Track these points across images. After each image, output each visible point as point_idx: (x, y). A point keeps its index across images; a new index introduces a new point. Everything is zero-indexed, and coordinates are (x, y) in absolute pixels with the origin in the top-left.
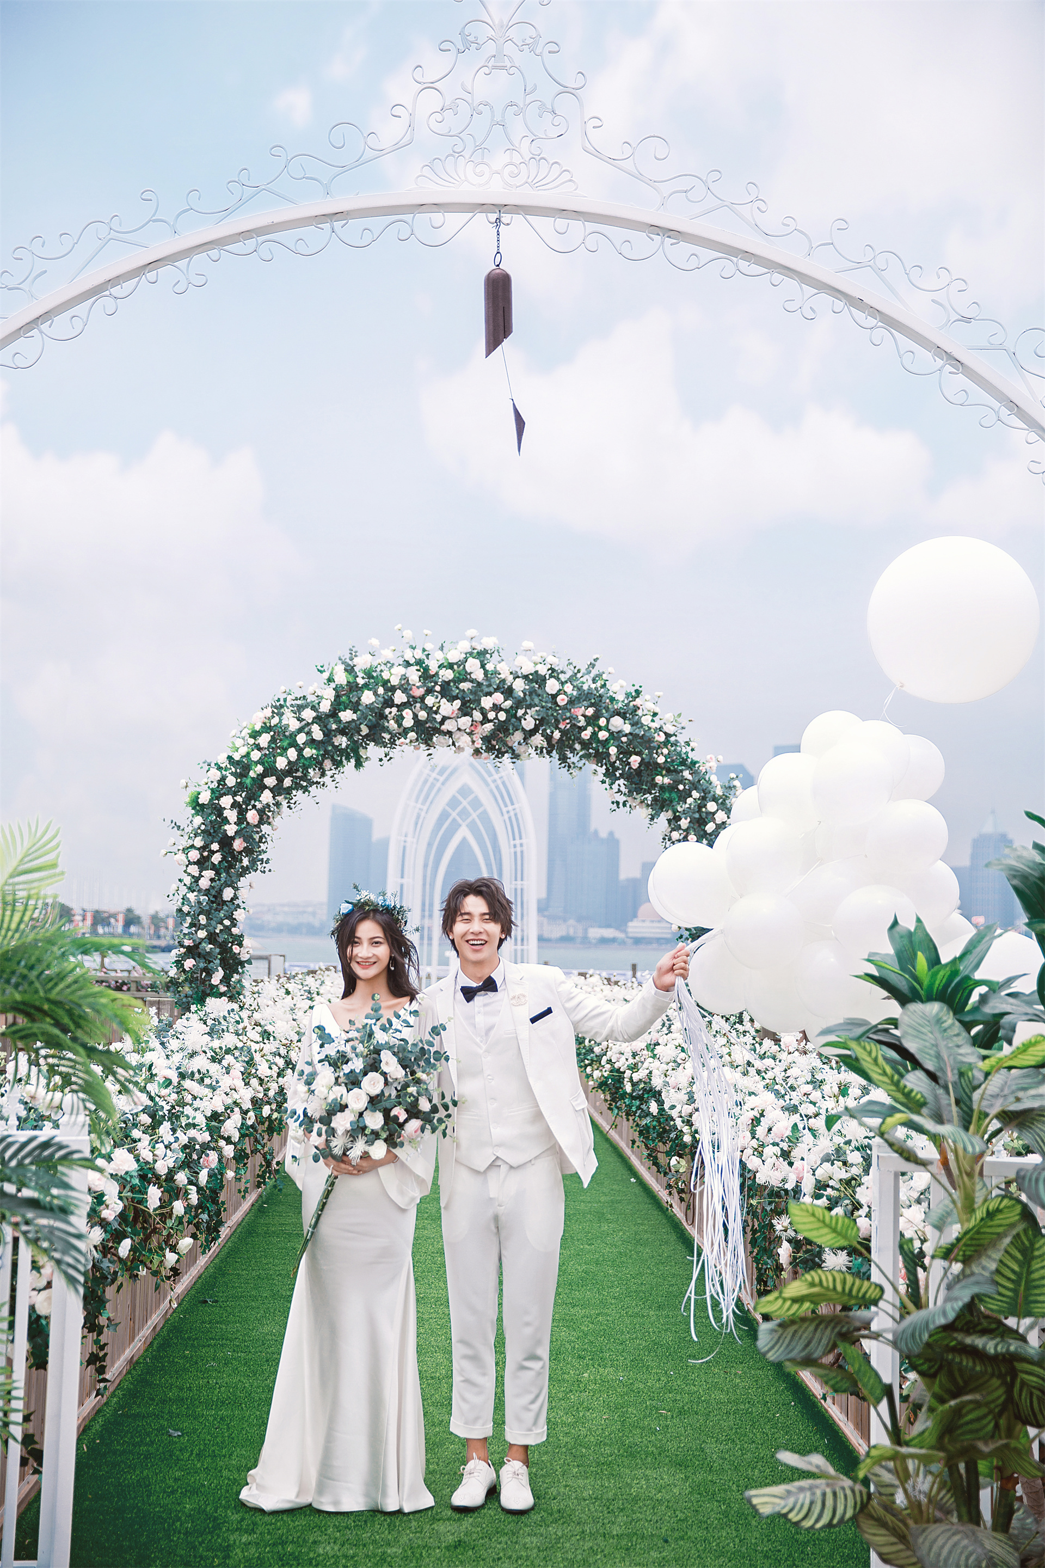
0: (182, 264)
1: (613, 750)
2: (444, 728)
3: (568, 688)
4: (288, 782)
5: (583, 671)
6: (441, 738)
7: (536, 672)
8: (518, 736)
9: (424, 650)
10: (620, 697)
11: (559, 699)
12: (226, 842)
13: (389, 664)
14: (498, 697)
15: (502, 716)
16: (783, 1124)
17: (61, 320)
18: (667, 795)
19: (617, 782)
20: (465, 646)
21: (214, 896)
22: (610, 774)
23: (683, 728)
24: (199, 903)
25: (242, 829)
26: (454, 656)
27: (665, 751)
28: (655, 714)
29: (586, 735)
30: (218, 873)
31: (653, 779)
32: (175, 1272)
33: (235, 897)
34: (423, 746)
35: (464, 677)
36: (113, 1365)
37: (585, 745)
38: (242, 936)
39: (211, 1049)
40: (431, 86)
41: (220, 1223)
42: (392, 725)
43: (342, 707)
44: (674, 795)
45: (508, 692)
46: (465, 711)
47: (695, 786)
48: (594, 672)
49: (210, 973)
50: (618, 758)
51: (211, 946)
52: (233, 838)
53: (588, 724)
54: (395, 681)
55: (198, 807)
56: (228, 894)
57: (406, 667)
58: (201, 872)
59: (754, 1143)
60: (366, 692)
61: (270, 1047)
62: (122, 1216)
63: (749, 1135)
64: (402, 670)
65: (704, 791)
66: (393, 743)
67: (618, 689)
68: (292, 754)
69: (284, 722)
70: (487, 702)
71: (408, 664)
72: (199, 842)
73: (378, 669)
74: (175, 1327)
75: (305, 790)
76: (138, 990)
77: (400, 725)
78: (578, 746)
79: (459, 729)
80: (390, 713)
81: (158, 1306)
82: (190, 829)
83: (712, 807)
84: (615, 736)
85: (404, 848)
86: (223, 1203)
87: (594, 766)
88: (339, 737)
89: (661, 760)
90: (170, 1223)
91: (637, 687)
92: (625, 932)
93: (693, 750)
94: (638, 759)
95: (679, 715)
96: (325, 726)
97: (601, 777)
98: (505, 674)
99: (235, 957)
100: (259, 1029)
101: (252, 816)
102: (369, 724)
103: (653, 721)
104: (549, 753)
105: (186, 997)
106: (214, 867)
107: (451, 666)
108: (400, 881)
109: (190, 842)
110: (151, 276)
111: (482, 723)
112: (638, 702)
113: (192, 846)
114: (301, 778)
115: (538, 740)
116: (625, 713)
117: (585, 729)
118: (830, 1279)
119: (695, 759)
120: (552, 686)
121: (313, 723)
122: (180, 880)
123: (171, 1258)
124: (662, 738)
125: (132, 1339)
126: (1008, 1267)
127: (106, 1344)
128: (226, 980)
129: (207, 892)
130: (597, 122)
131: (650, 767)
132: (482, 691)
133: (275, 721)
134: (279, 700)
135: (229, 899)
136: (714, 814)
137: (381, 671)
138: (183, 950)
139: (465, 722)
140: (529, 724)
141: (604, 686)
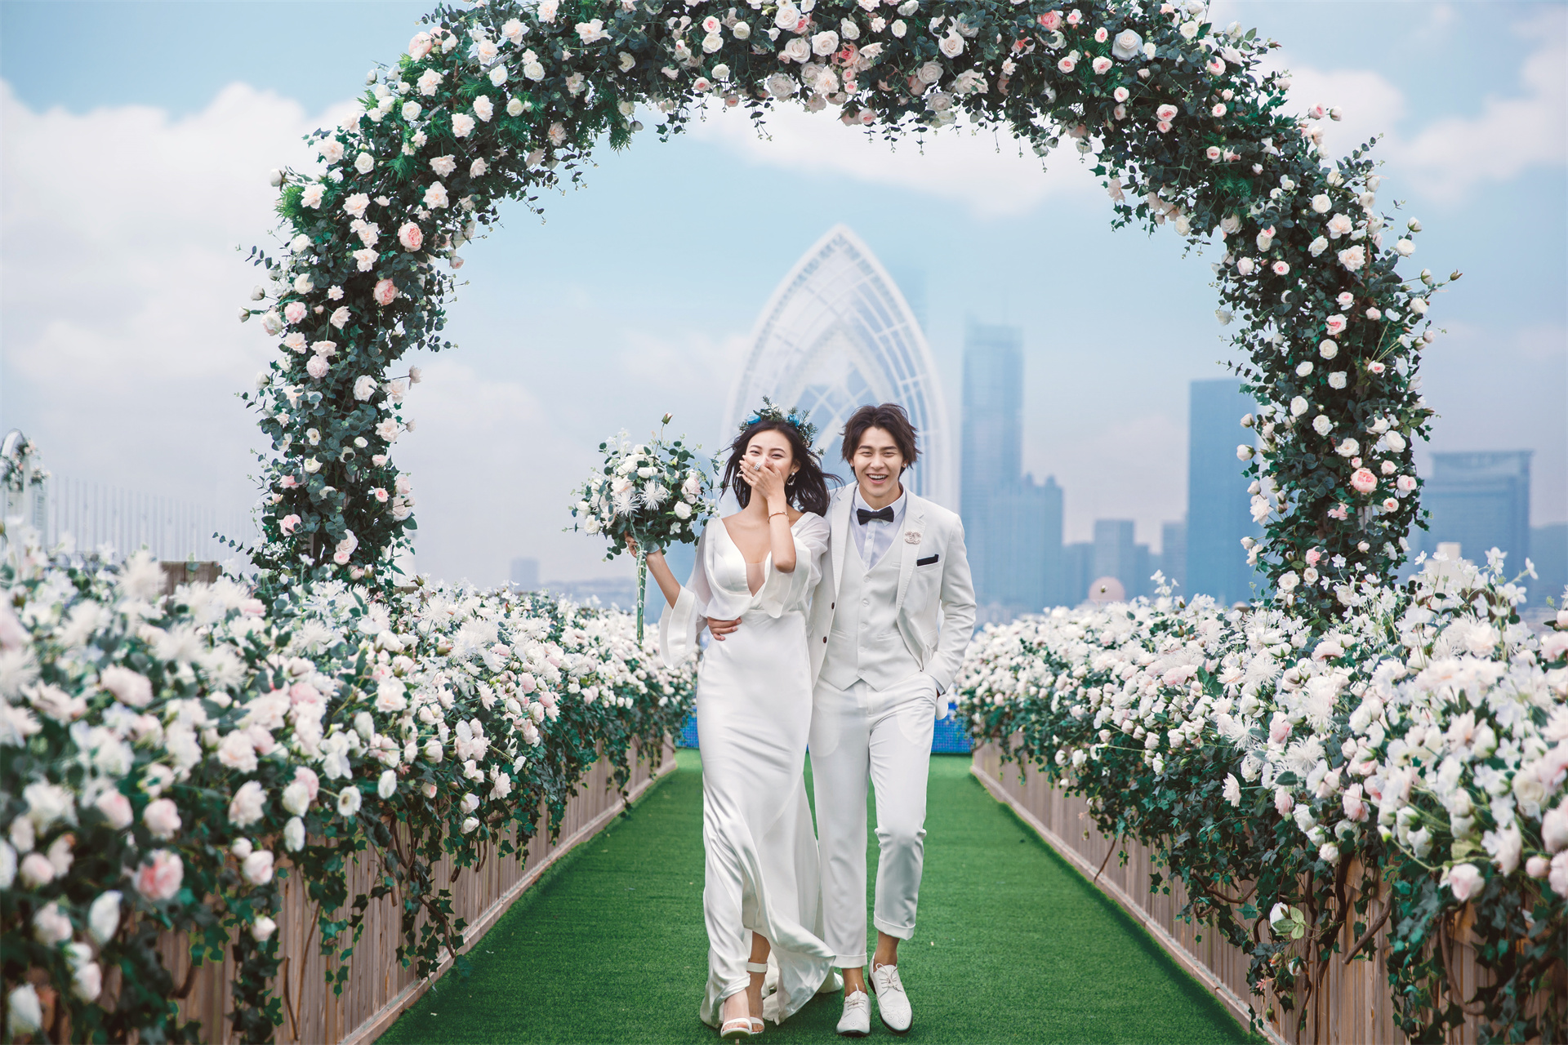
1: (1121, 97)
2: (783, 56)
4: (478, 169)
6: (777, 78)
8: (931, 72)
12: (359, 287)
15: (900, 29)
18: (1228, 185)
19: (1128, 166)
21: (336, 392)
22: (1116, 149)
23: (1261, 51)
24: (307, 405)
25: (388, 261)
27: (1227, 96)
28: (1205, 26)
29: (1067, 66)
30: (341, 346)
31: (1203, 152)
33: (379, 396)
34: (743, 97)
38: (395, 471)
42: (682, 49)
43: (580, 12)
44: (1242, 185)
46: (826, 19)
47: (1284, 166)
50: (1131, 110)
51: (331, 488)
52: (371, 278)
53: (1070, 44)
55: (302, 216)
56: (364, 387)
58: (309, 344)
65: (1304, 176)
66: (683, 89)
68: (483, 107)
72: (303, 284)
75: (515, 189)
77: (697, 49)
78: (1050, 93)
79: (812, 58)
80: (677, 25)
82: (287, 260)
83: (1320, 205)
84: (1125, 66)
87: (1082, 138)
88: (577, 77)
89: (1217, 112)
93: (1280, 95)
94: (1173, 110)
96: (549, 54)
99: (381, 511)
101: (408, 236)
103: (1201, 36)
104: (992, 107)
106: (334, 335)
109: (288, 287)
111: (859, 44)
113: (293, 295)
114: (504, 163)
115: (970, 81)
116: (1143, 24)
117: (1064, 54)
119: (1284, 116)
121: (523, 47)
122: (272, 362)
124: (1218, 70)
128: (363, 554)
129: (323, 384)
131: (1195, 128)
133: (449, 45)
135: (366, 398)
136: (1326, 218)
138: (276, 497)
139: (825, 42)
140: (953, 45)
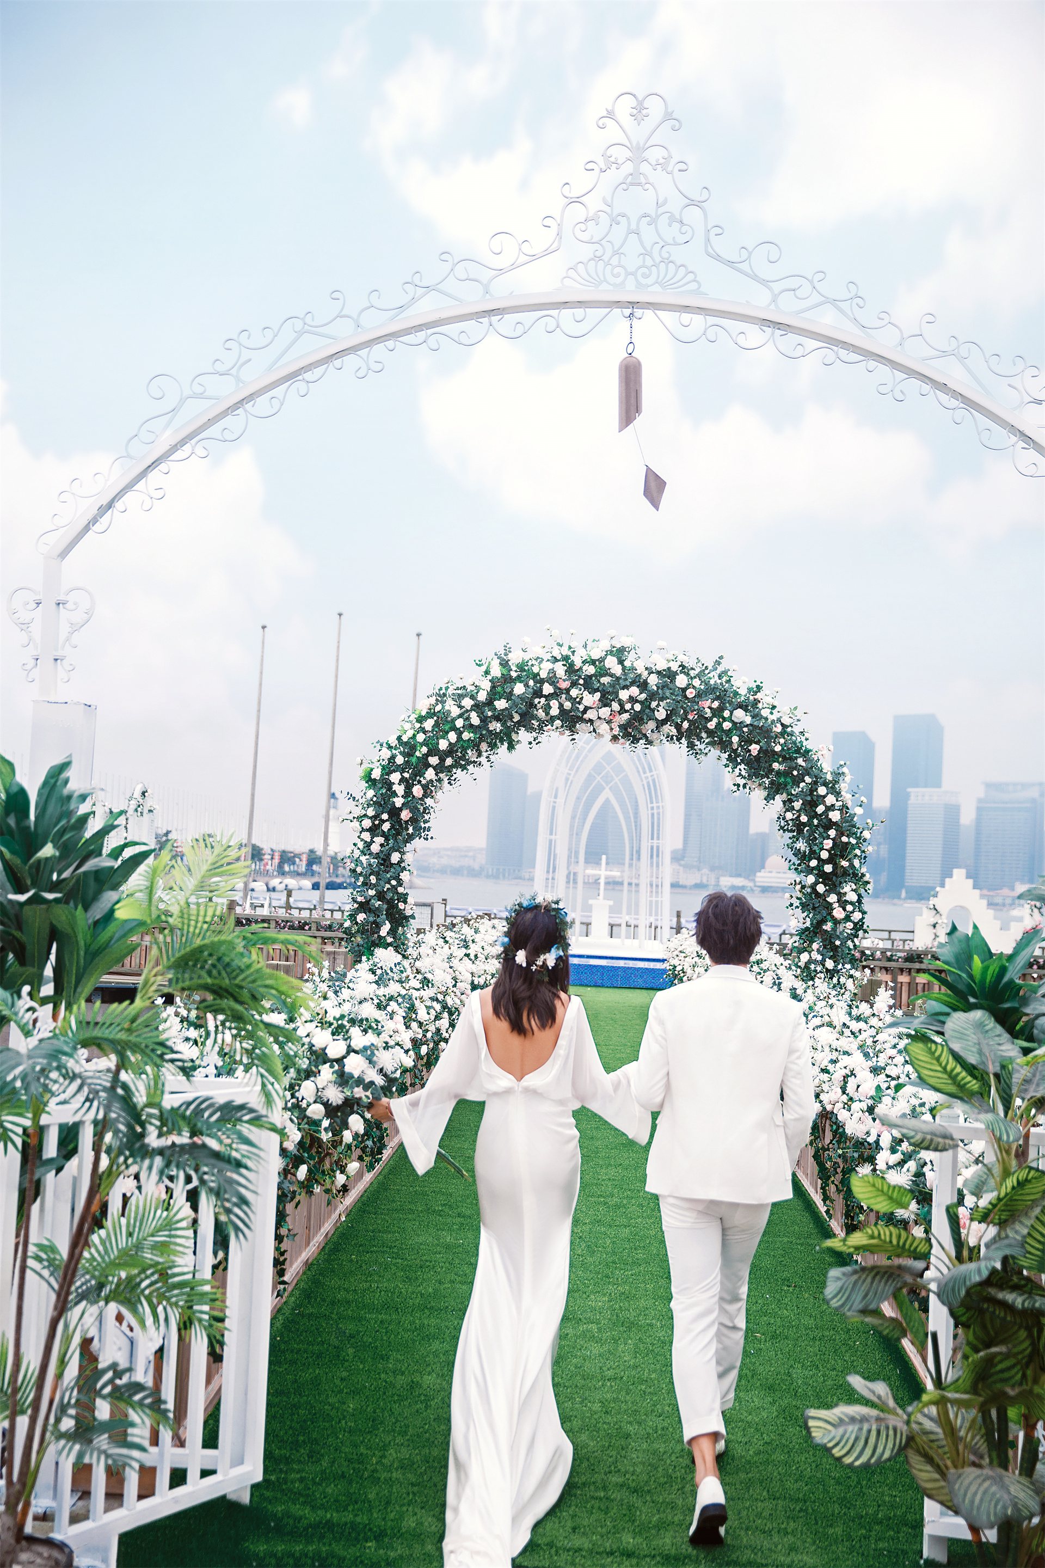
0: (363, 353)
1: (735, 739)
2: (586, 716)
3: (696, 682)
4: (449, 761)
5: (710, 668)
6: (583, 725)
7: (669, 668)
8: (652, 725)
9: (570, 647)
10: (743, 691)
11: (688, 692)
12: (395, 813)
13: (540, 660)
14: (634, 691)
15: (638, 707)
16: (867, 1083)
17: (262, 400)
18: (782, 780)
19: (739, 767)
20: (605, 645)
21: (383, 859)
22: (732, 760)
23: (798, 720)
24: (370, 865)
25: (408, 802)
26: (596, 655)
27: (782, 741)
28: (774, 707)
29: (712, 725)
30: (387, 839)
31: (771, 765)
32: (345, 1189)
33: (402, 861)
34: (567, 733)
35: (605, 672)
36: (291, 1266)
37: (710, 733)
38: (407, 894)
39: (377, 996)
40: (577, 200)
41: (383, 1146)
42: (541, 714)
43: (497, 697)
44: (789, 780)
45: (643, 686)
46: (605, 702)
47: (807, 772)
48: (720, 669)
49: (378, 926)
50: (740, 745)
51: (380, 903)
52: (400, 809)
53: (714, 715)
54: (543, 675)
55: (371, 782)
56: (395, 857)
57: (554, 663)
58: (372, 838)
59: (845, 1098)
60: (518, 684)
61: (428, 993)
62: (301, 1144)
63: (840, 1091)
64: (550, 665)
65: (816, 777)
66: (541, 729)
67: (741, 685)
68: (452, 736)
69: (447, 708)
70: (624, 695)
71: (555, 660)
72: (371, 812)
73: (530, 664)
74: (344, 1234)
75: (464, 768)
76: (318, 930)
77: (547, 714)
78: (704, 735)
79: (599, 718)
80: (539, 703)
81: (329, 1216)
82: (364, 800)
83: (822, 790)
84: (737, 726)
85: (554, 808)
86: (386, 1129)
87: (718, 752)
88: (494, 723)
89: (778, 748)
90: (340, 1149)
91: (758, 683)
92: (754, 881)
93: (807, 739)
94: (758, 747)
95: (796, 708)
96: (482, 713)
97: (725, 762)
98: (641, 669)
99: (401, 912)
100: (420, 977)
101: (417, 791)
102: (520, 711)
103: (772, 713)
104: (678, 740)
105: (358, 945)
106: (383, 834)
107: (593, 662)
108: (549, 837)
109: (363, 812)
110: (338, 363)
111: (620, 713)
112: (759, 696)
113: (365, 815)
114: (460, 758)
115: (669, 728)
116: (747, 706)
117: (711, 720)
118: (888, 1233)
119: (809, 747)
120: (681, 681)
121: (471, 710)
122: (355, 845)
123: (341, 1179)
124: (778, 729)
125: (308, 1244)
126: (1038, 1231)
127: (285, 1251)
128: (392, 932)
129: (377, 856)
130: (718, 231)
131: (768, 755)
132: (619, 684)
133: (438, 708)
134: (441, 689)
135: (396, 862)
136: (824, 797)
137: (532, 665)
138: (356, 906)
139: (605, 712)
140: (661, 714)
141: (728, 681)
